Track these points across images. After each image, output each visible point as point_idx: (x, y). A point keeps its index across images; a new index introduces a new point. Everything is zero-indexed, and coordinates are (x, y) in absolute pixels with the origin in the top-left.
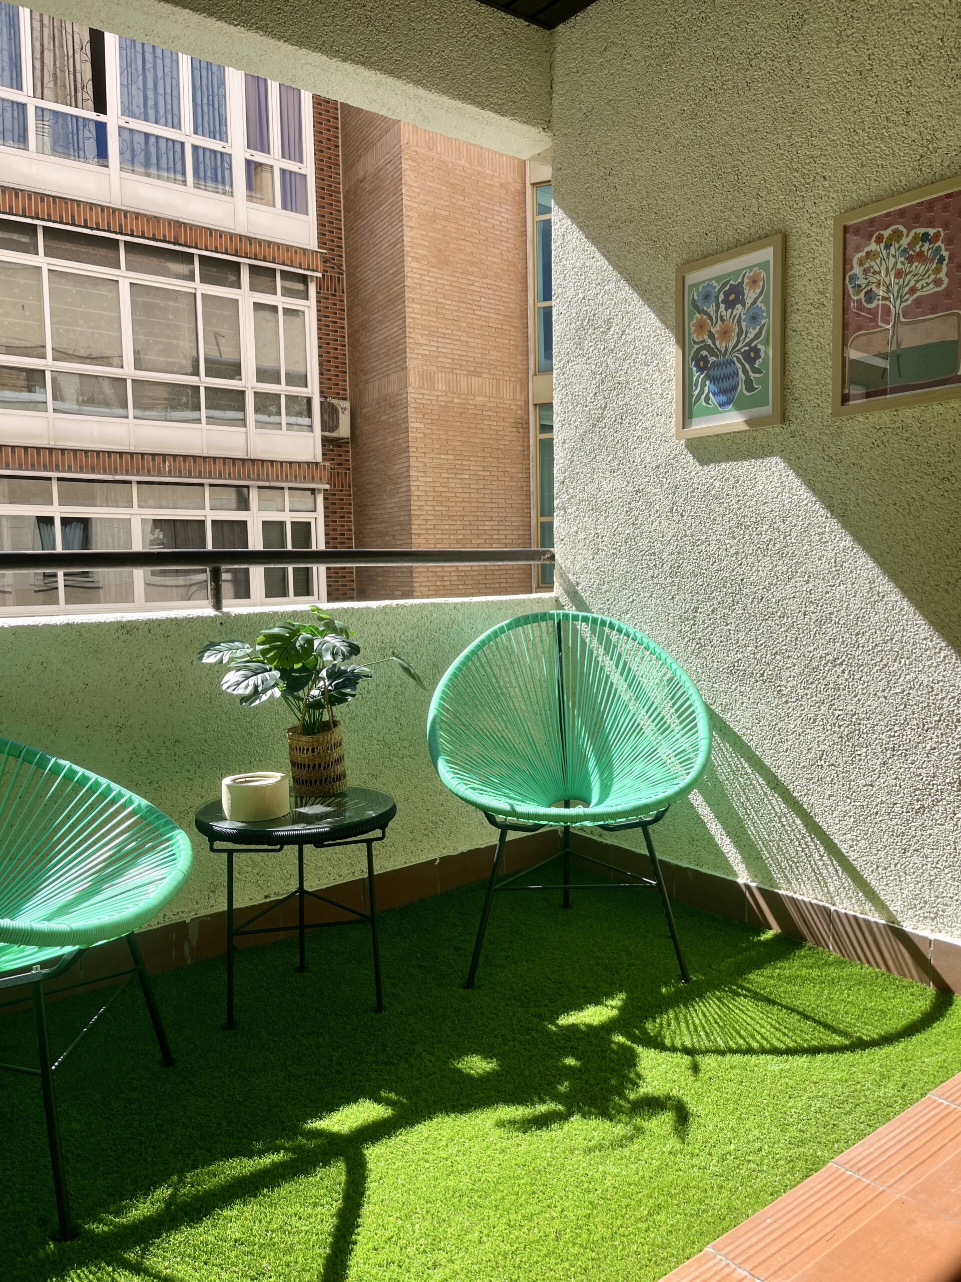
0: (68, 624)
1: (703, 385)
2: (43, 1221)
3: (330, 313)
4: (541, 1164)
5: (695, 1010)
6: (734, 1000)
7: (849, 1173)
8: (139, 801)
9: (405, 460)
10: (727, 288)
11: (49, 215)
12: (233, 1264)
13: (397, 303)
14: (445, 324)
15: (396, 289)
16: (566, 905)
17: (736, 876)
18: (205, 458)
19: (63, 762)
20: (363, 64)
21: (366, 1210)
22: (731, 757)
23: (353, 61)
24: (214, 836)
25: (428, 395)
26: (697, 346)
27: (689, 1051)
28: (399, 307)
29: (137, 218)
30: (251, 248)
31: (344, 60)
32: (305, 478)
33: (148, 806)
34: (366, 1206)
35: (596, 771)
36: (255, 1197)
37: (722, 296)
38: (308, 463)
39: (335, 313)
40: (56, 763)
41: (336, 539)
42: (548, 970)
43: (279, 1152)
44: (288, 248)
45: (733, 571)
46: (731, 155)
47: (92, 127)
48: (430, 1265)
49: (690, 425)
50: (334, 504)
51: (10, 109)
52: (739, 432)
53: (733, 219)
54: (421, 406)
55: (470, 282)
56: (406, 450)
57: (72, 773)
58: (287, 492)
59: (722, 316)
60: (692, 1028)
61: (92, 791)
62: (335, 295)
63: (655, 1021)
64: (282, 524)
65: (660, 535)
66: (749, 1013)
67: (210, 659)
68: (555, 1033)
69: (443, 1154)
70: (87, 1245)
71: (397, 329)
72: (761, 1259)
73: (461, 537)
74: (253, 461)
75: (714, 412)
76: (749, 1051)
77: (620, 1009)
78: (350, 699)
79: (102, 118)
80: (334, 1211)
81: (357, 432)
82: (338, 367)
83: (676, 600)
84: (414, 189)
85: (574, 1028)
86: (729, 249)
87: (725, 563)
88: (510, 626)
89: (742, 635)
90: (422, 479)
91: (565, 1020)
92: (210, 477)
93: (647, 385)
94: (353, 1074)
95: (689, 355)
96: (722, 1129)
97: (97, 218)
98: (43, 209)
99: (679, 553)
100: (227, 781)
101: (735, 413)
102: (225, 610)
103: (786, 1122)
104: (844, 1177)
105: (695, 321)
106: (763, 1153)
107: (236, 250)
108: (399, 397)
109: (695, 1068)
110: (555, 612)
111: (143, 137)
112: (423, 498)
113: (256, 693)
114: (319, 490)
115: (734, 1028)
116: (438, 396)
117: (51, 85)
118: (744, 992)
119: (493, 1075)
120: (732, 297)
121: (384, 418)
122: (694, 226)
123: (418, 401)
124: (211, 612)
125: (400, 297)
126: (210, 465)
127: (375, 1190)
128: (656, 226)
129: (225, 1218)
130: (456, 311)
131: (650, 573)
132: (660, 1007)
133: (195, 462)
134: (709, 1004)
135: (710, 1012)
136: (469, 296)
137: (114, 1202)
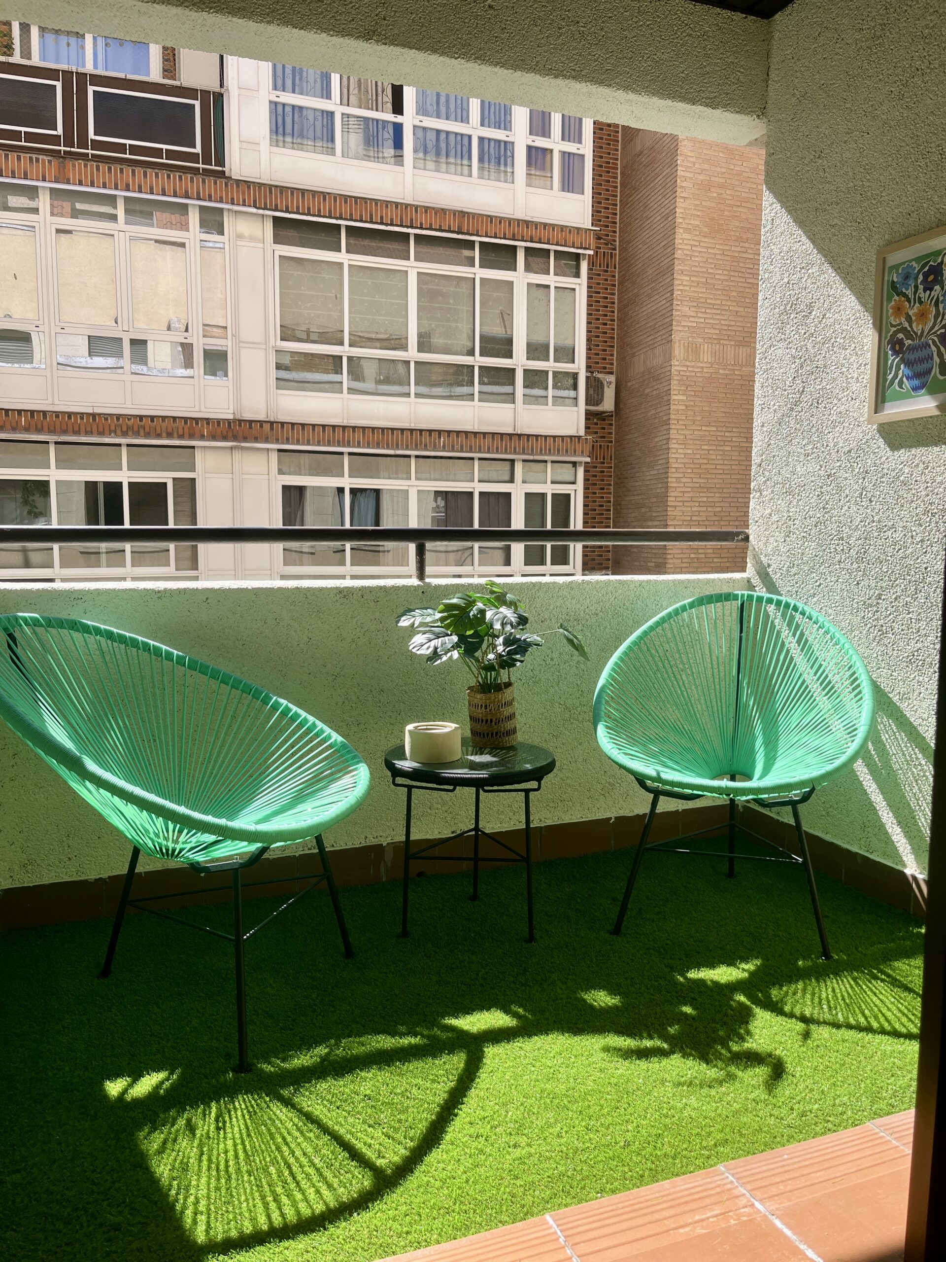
0: (297, 588)
1: (898, 368)
2: (228, 1056)
3: (602, 288)
4: (631, 1087)
5: (826, 986)
6: (870, 982)
7: (882, 1134)
8: (336, 737)
9: (665, 432)
10: (926, 269)
11: (351, 214)
12: (358, 1113)
13: (666, 276)
14: (715, 294)
15: (666, 261)
16: (731, 874)
17: (905, 866)
18: (475, 433)
19: (282, 701)
20: (574, 78)
21: (473, 1092)
22: (906, 746)
23: (565, 77)
24: (397, 773)
25: (693, 367)
26: (894, 329)
27: (804, 1019)
28: (668, 280)
29: (426, 212)
30: (527, 231)
31: (556, 77)
32: (567, 451)
33: (342, 742)
34: (473, 1090)
35: (762, 749)
36: (389, 1066)
37: (921, 277)
38: (571, 437)
39: (607, 289)
40: (276, 701)
41: (595, 510)
42: (693, 929)
43: (416, 1037)
44: (562, 228)
45: (918, 558)
46: (935, 134)
47: (391, 129)
48: (511, 1144)
49: (883, 409)
50: (595, 476)
51: (320, 118)
52: (931, 417)
53: (936, 199)
54: (685, 378)
55: (743, 249)
56: (667, 422)
57: (288, 710)
58: (549, 465)
59: (919, 298)
60: (816, 1000)
61: (300, 726)
62: (607, 271)
63: (781, 989)
64: (543, 496)
65: (849, 520)
66: (881, 997)
67: (404, 622)
68: (682, 984)
69: (549, 1063)
70: (256, 1079)
71: (664, 302)
72: (764, 1184)
73: (719, 509)
74: (520, 435)
75: (906, 396)
76: (869, 1029)
77: (752, 974)
78: (518, 664)
79: (399, 119)
80: (447, 1089)
81: (621, 405)
82: (606, 342)
83: (860, 586)
84: (690, 159)
85: (701, 982)
86: (931, 228)
87: (910, 550)
88: (692, 605)
89: (923, 624)
90: (681, 451)
91: (693, 975)
92: (480, 452)
93: (844, 369)
94: (493, 989)
95: (886, 338)
96: (812, 1090)
97: (392, 215)
98: (346, 210)
99: (866, 539)
100: (410, 727)
101: (928, 398)
102: (427, 580)
103: (879, 1095)
104: (877, 1136)
105: (893, 303)
106: (845, 1117)
107: (514, 235)
108: (663, 370)
109: (806, 1035)
110: (740, 593)
111: (434, 133)
112: (681, 470)
113: (435, 655)
114: (581, 463)
115: (860, 1008)
116: (702, 368)
117: (356, 91)
118: (883, 977)
119: (615, 1008)
120: (931, 278)
121: (647, 391)
122: (898, 207)
123: (682, 373)
124: (415, 582)
125: (668, 271)
126: (480, 440)
127: (484, 1080)
128: (861, 207)
129: (362, 1078)
130: (727, 280)
131: (838, 558)
132: (790, 977)
133: (466, 437)
134: (842, 981)
135: (841, 990)
136: (741, 265)
137: (284, 1051)
